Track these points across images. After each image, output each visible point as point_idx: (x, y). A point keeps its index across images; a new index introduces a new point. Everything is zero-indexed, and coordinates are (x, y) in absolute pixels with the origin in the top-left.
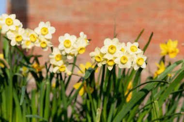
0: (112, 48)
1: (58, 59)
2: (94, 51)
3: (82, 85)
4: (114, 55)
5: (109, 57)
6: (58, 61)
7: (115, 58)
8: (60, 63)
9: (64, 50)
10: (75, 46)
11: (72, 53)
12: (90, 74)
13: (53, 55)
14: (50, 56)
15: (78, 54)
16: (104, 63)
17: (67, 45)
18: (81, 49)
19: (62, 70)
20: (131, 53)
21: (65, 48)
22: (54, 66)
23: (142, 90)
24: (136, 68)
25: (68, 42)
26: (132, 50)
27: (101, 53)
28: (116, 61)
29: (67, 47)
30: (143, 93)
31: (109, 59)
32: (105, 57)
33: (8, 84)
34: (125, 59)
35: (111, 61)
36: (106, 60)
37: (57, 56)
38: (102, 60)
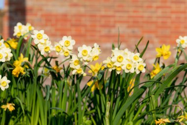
0: (120, 58)
1: (76, 64)
2: (106, 59)
3: (94, 83)
4: (122, 63)
5: (118, 64)
6: (76, 65)
7: (122, 65)
8: (78, 67)
9: (82, 58)
10: (91, 55)
11: (88, 60)
12: (102, 76)
13: (72, 61)
14: (70, 62)
15: (93, 60)
16: (114, 69)
17: (85, 54)
18: (96, 57)
19: (79, 72)
20: (134, 61)
21: (83, 56)
22: (73, 69)
23: (142, 87)
24: (138, 73)
25: (85, 51)
26: (135, 59)
27: (111, 61)
28: (123, 68)
29: (84, 56)
30: (143, 90)
31: (118, 66)
32: (115, 64)
33: (32, 82)
34: (129, 66)
35: (119, 67)
36: (116, 66)
37: (76, 61)
38: (112, 66)
